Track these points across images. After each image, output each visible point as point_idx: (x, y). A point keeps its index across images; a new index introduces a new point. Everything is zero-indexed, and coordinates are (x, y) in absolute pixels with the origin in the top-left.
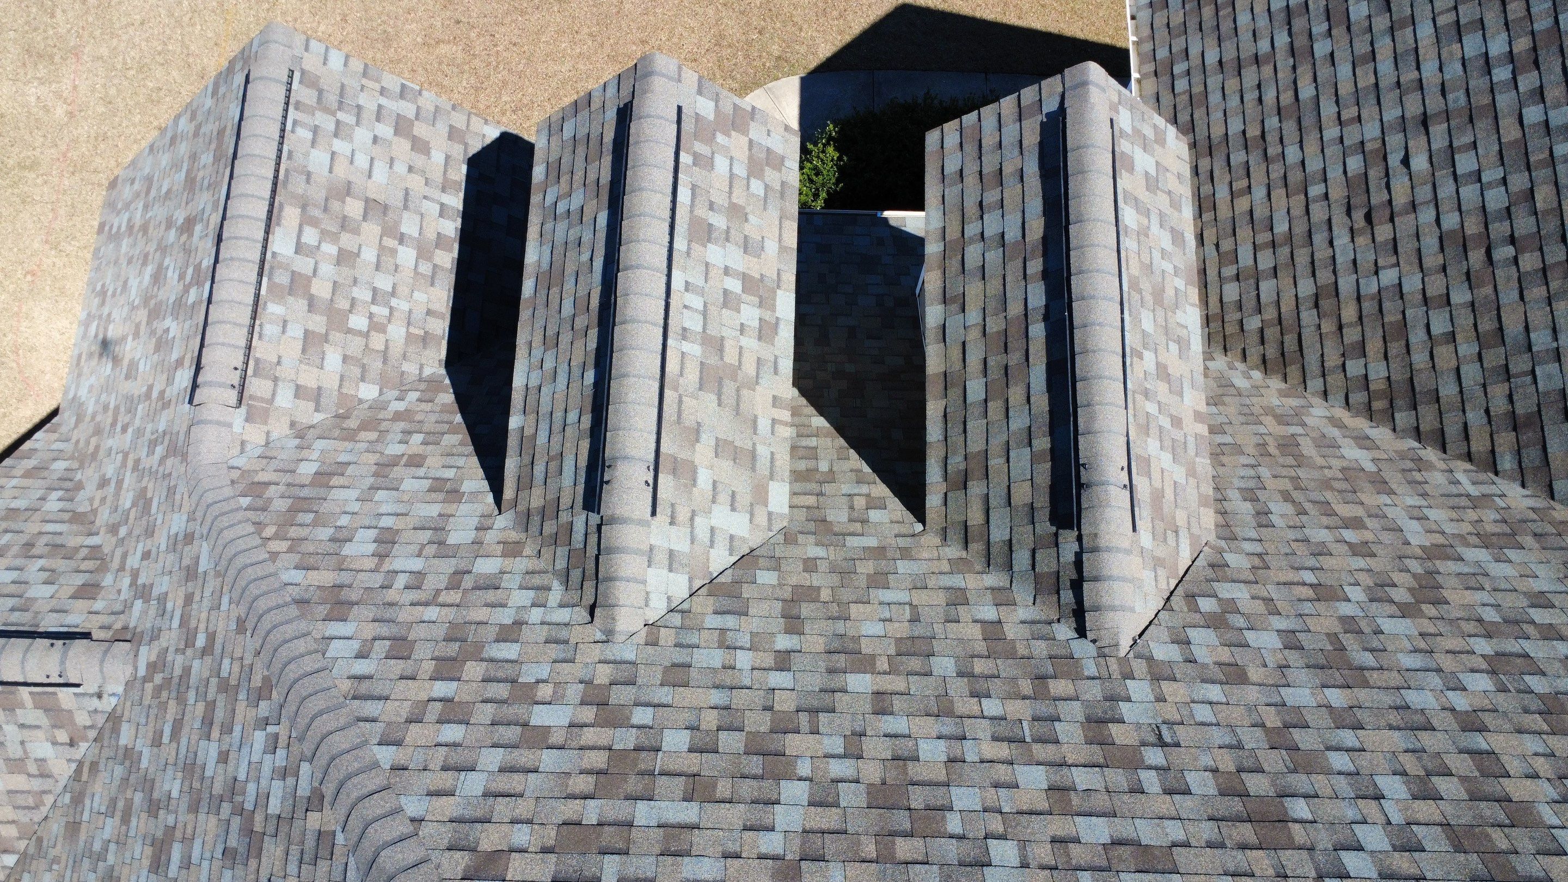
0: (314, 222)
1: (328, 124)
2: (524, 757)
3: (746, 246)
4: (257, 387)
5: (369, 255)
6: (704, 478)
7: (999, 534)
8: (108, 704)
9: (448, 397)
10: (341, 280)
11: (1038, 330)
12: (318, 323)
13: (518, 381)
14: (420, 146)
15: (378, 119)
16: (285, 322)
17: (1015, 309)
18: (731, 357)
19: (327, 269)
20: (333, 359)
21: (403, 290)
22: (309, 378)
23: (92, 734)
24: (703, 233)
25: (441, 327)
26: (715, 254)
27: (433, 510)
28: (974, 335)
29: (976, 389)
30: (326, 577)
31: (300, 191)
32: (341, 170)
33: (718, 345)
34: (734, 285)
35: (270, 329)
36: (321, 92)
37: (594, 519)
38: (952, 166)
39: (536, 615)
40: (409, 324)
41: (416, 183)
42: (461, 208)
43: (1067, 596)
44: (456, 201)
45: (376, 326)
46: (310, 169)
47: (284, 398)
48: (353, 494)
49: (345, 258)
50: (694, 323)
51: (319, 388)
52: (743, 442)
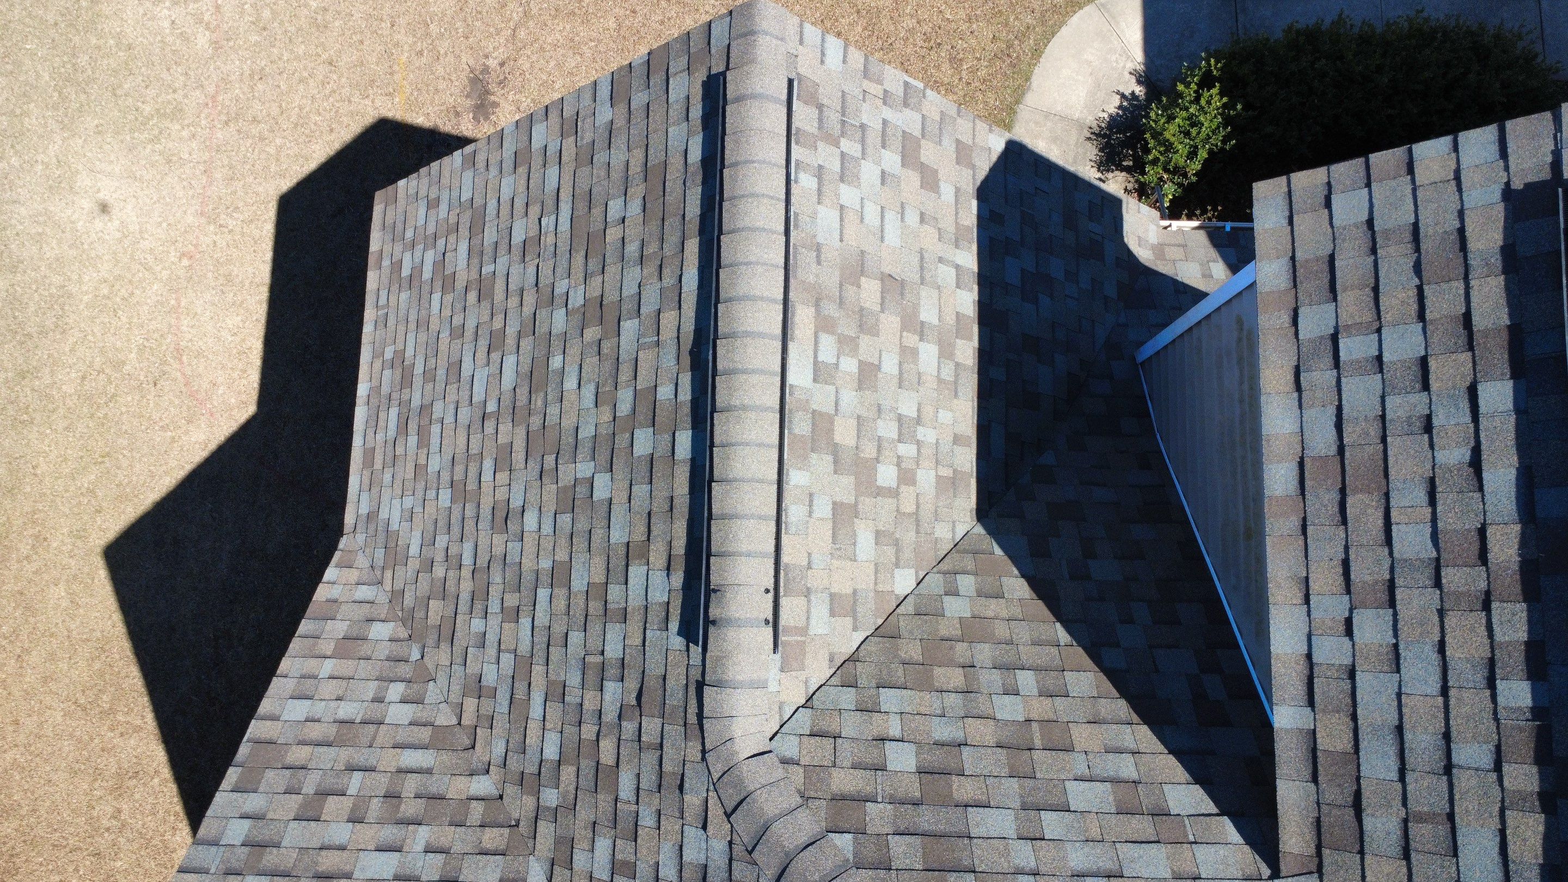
0: (829, 326)
1: (832, 160)
4: (790, 614)
10: (864, 414)
15: (884, 144)
16: (811, 495)
20: (865, 542)
21: (928, 411)
22: (843, 580)
32: (852, 235)
35: (798, 514)
36: (820, 107)
40: (937, 462)
41: (929, 238)
42: (976, 269)
44: (969, 259)
45: (907, 477)
46: (820, 239)
47: (820, 620)
49: (867, 375)
51: (855, 592)
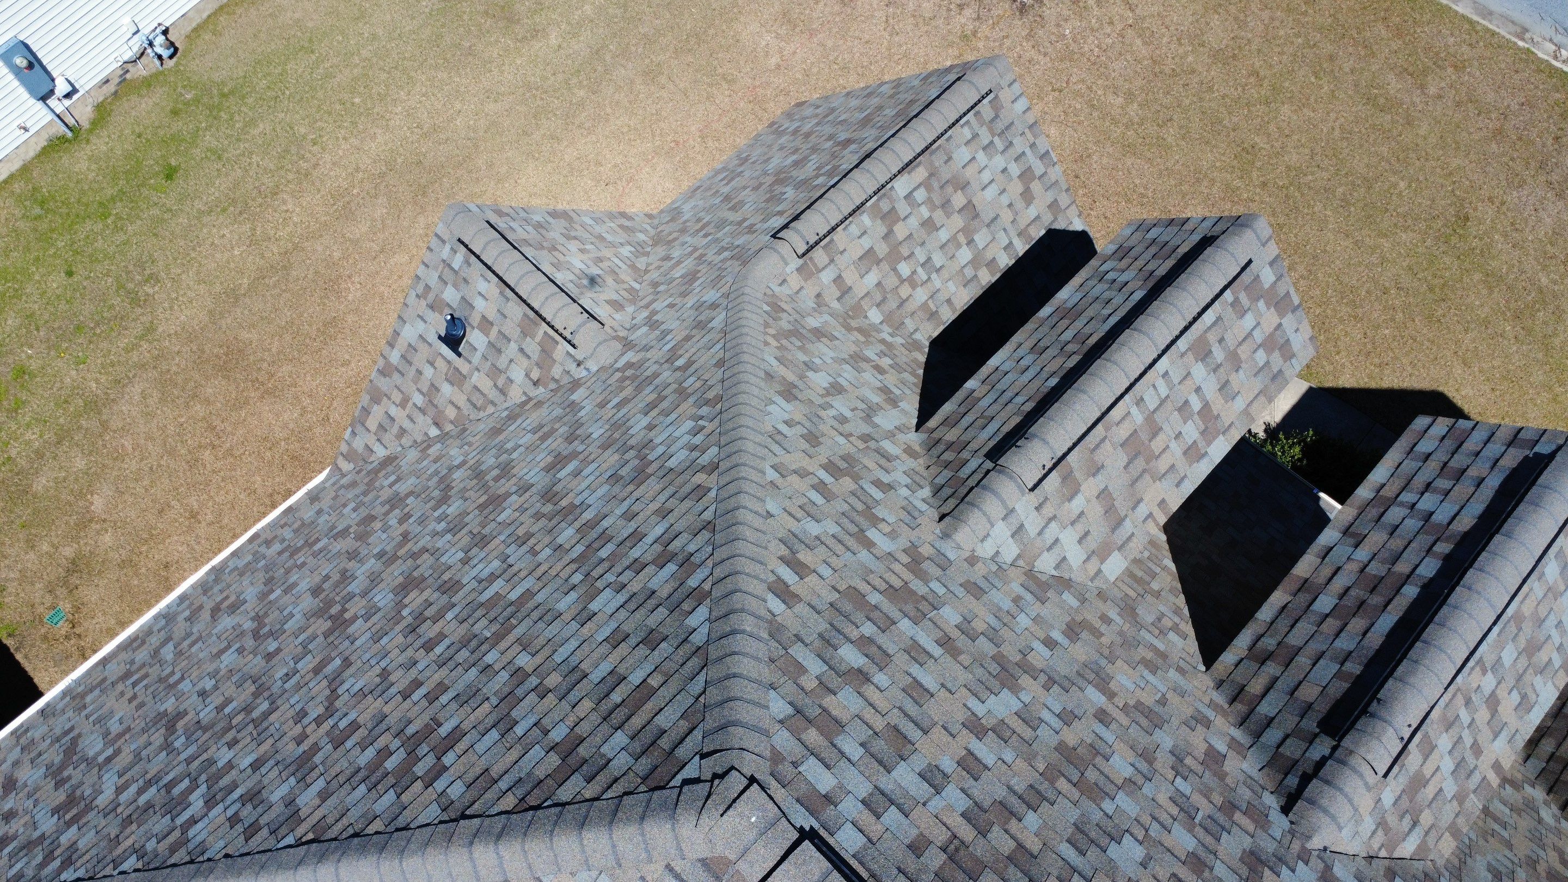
0: (929, 188)
1: (985, 138)
2: (851, 542)
3: (1224, 386)
4: (819, 255)
5: (944, 235)
6: (1078, 503)
7: (1266, 708)
8: (580, 373)
9: (922, 358)
10: (915, 236)
11: (1411, 591)
12: (882, 249)
13: (994, 361)
14: (1027, 196)
15: (1016, 160)
16: (865, 232)
17: (1402, 567)
18: (1157, 445)
19: (913, 222)
20: (872, 279)
21: (945, 274)
22: (850, 278)
23: (553, 386)
24: (1202, 352)
25: (948, 316)
26: (1199, 372)
27: (876, 399)
28: (1352, 567)
29: (1325, 603)
30: (791, 377)
31: (937, 164)
32: (970, 172)
33: (1155, 431)
34: (1196, 405)
35: (854, 229)
36: (997, 116)
37: (989, 465)
38: (1425, 446)
39: (904, 492)
40: (931, 297)
41: (1007, 216)
42: (1021, 254)
43: (1292, 781)
44: (1021, 248)
45: (912, 281)
46: (954, 156)
47: (827, 277)
48: (832, 354)
49: (930, 225)
50: (1152, 403)
51: (850, 288)
52: (1122, 506)
